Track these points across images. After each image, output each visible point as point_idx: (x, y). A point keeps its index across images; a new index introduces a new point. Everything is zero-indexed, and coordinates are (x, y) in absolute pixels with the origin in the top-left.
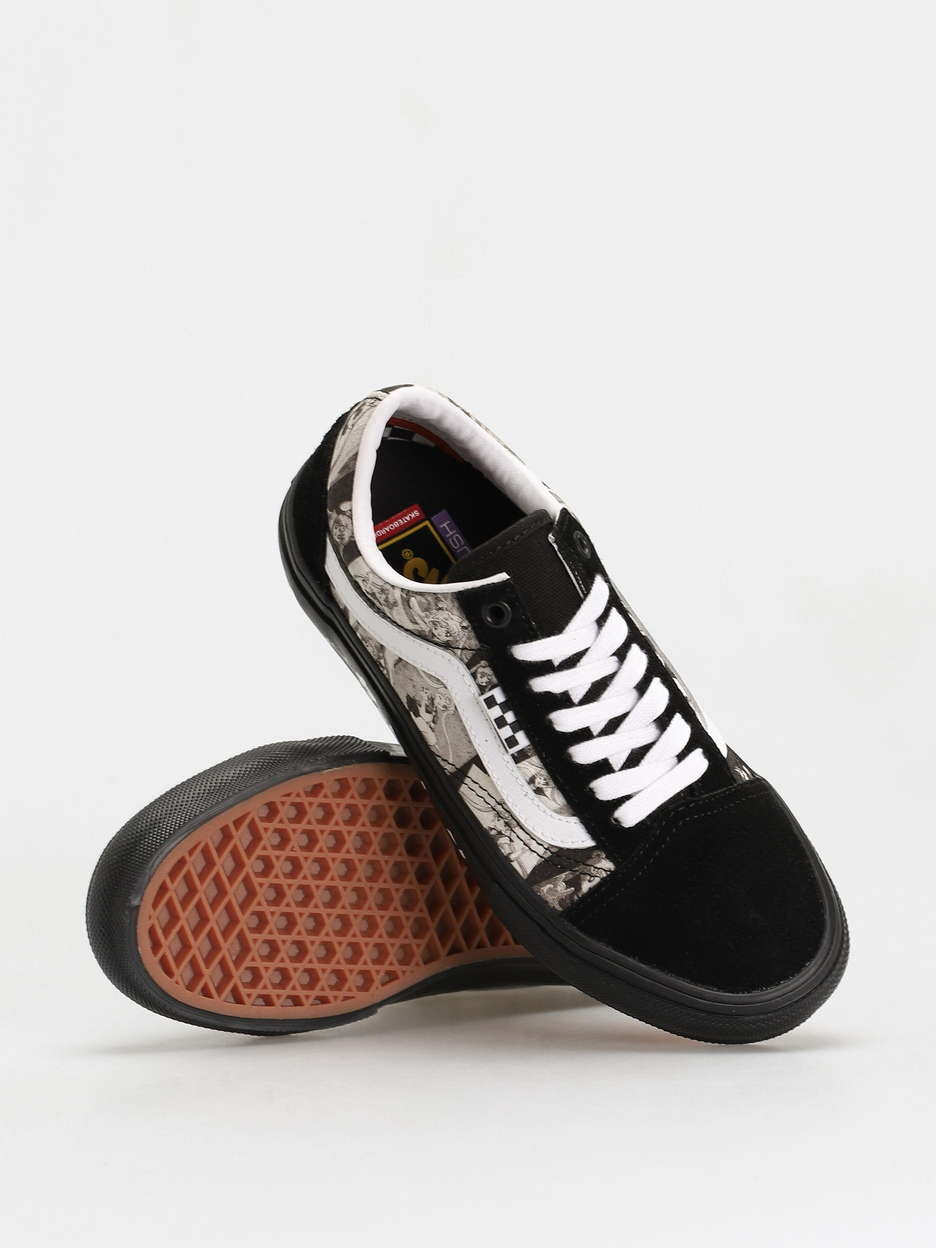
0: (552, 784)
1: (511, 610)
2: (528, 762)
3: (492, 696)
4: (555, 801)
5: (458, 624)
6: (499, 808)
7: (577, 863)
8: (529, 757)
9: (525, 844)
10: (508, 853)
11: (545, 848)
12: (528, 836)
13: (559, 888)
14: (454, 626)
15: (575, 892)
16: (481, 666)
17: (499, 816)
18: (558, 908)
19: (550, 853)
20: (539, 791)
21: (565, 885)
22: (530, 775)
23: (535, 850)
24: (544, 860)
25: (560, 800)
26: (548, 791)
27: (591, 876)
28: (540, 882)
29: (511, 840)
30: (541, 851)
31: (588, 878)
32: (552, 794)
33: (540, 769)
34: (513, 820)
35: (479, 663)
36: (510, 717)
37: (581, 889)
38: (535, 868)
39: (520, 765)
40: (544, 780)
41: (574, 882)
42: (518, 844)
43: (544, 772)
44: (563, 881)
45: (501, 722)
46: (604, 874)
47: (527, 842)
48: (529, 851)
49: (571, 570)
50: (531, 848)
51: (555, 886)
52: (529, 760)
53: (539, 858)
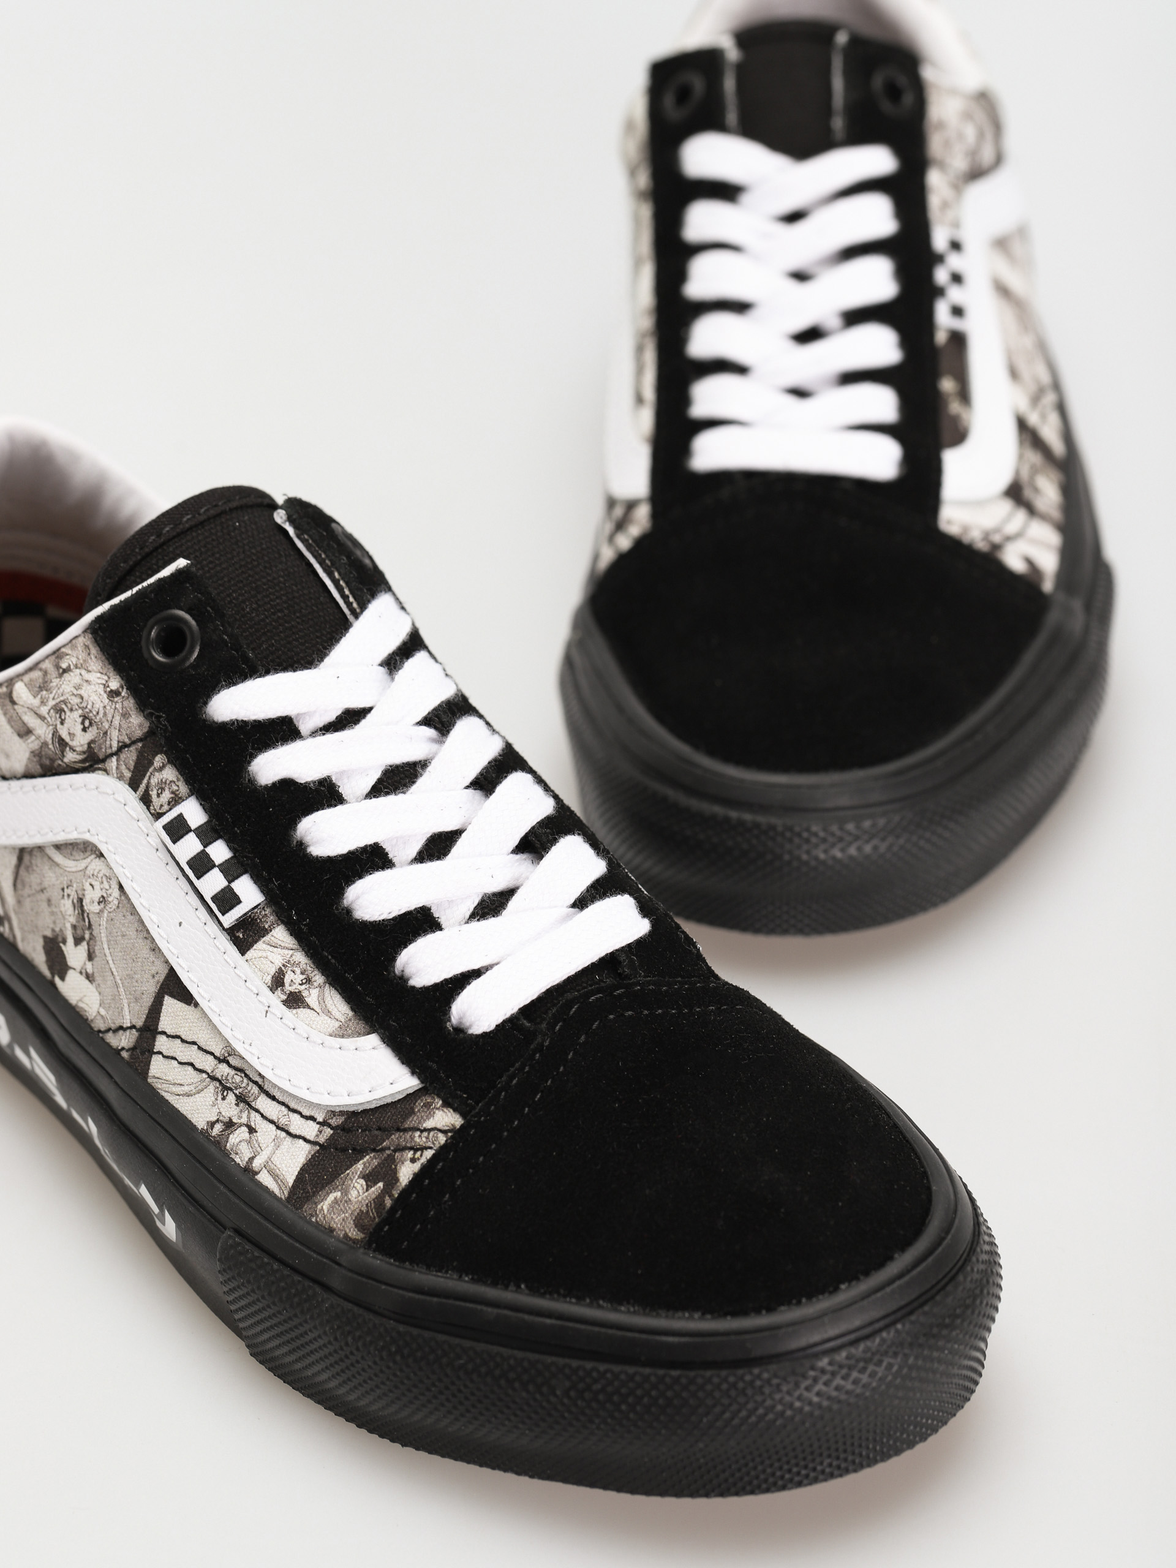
0: (319, 978)
1: (198, 624)
2: (264, 942)
3: (181, 816)
4: (328, 1013)
5: (101, 690)
6: (223, 1070)
7: (386, 1131)
8: (265, 932)
9: (278, 1127)
10: (247, 1159)
11: (318, 1123)
12: (283, 1108)
13: (353, 1194)
14: (94, 698)
15: (387, 1191)
16: (155, 769)
17: (226, 1088)
18: (354, 1233)
19: (329, 1129)
20: (294, 1001)
21: (364, 1183)
22: (273, 971)
23: (298, 1133)
24: (318, 1148)
25: (339, 1007)
26: (312, 996)
27: (416, 1150)
28: (315, 1194)
29: (252, 1130)
30: (310, 1130)
31: (410, 1154)
32: (322, 1000)
33: (291, 952)
34: (251, 1084)
35: (151, 763)
36: (220, 852)
37: (397, 1180)
38: (303, 1171)
39: (250, 954)
40: (302, 973)
41: (385, 1173)
42: (265, 1132)
43: (300, 957)
44: (359, 1177)
45: (201, 865)
46: (442, 1139)
47: (283, 1121)
48: (289, 1139)
49: (325, 570)
50: (292, 1131)
51: (345, 1192)
52: (266, 938)
53: (308, 1146)
